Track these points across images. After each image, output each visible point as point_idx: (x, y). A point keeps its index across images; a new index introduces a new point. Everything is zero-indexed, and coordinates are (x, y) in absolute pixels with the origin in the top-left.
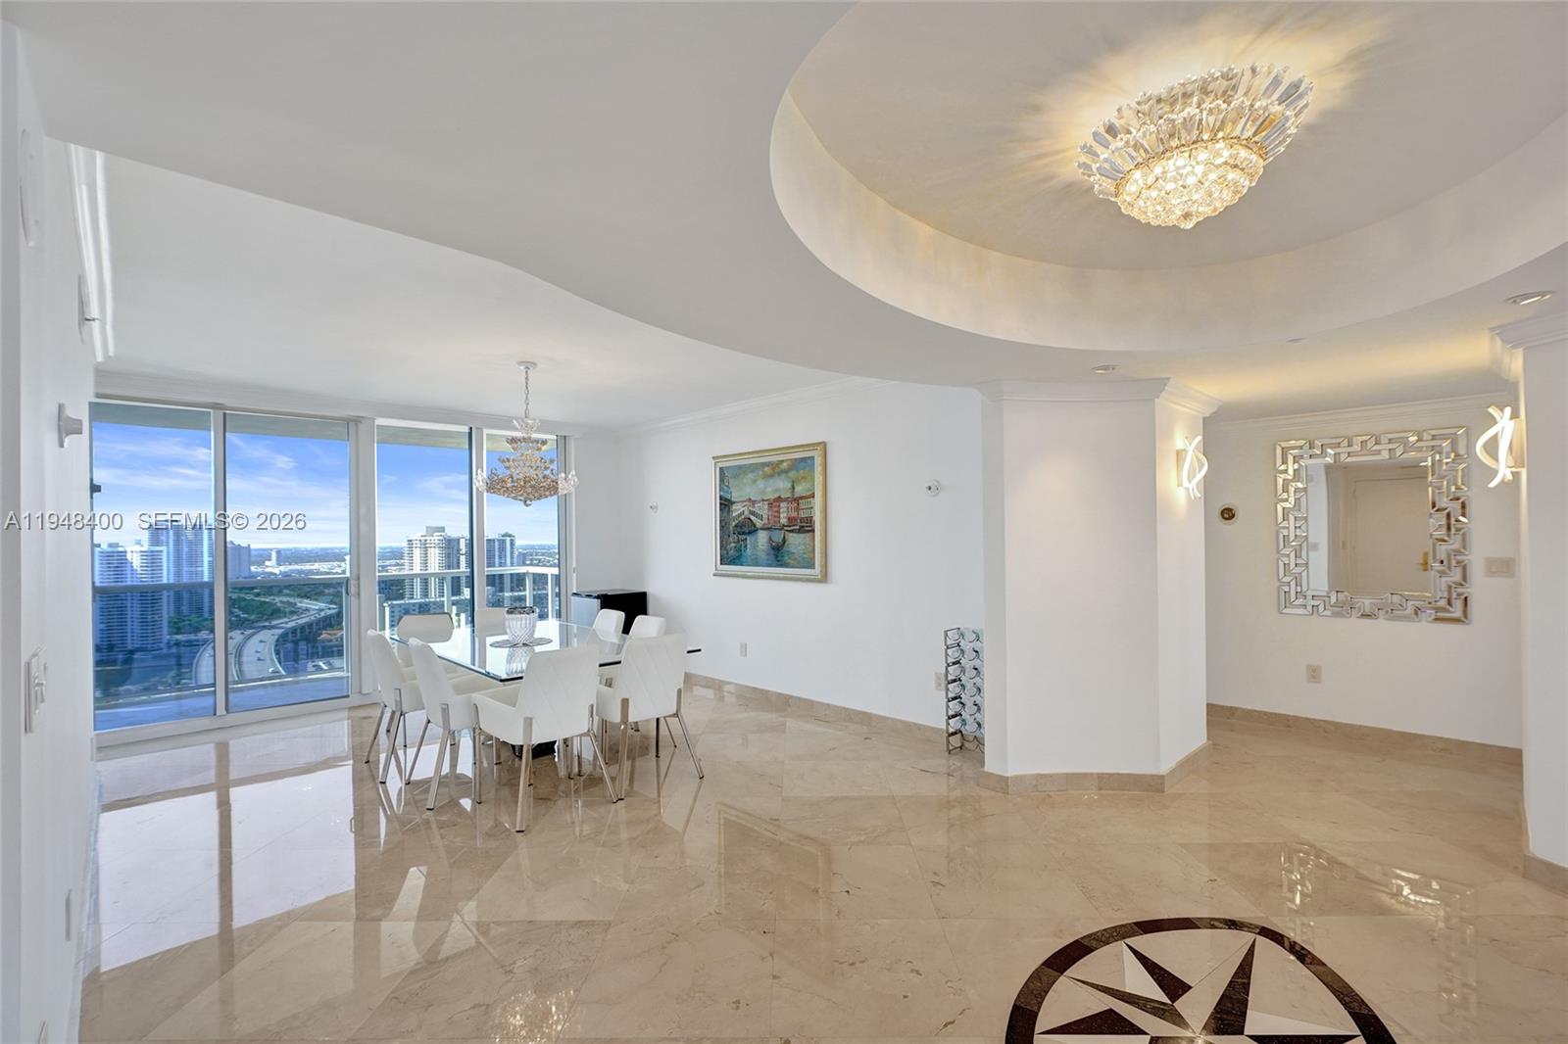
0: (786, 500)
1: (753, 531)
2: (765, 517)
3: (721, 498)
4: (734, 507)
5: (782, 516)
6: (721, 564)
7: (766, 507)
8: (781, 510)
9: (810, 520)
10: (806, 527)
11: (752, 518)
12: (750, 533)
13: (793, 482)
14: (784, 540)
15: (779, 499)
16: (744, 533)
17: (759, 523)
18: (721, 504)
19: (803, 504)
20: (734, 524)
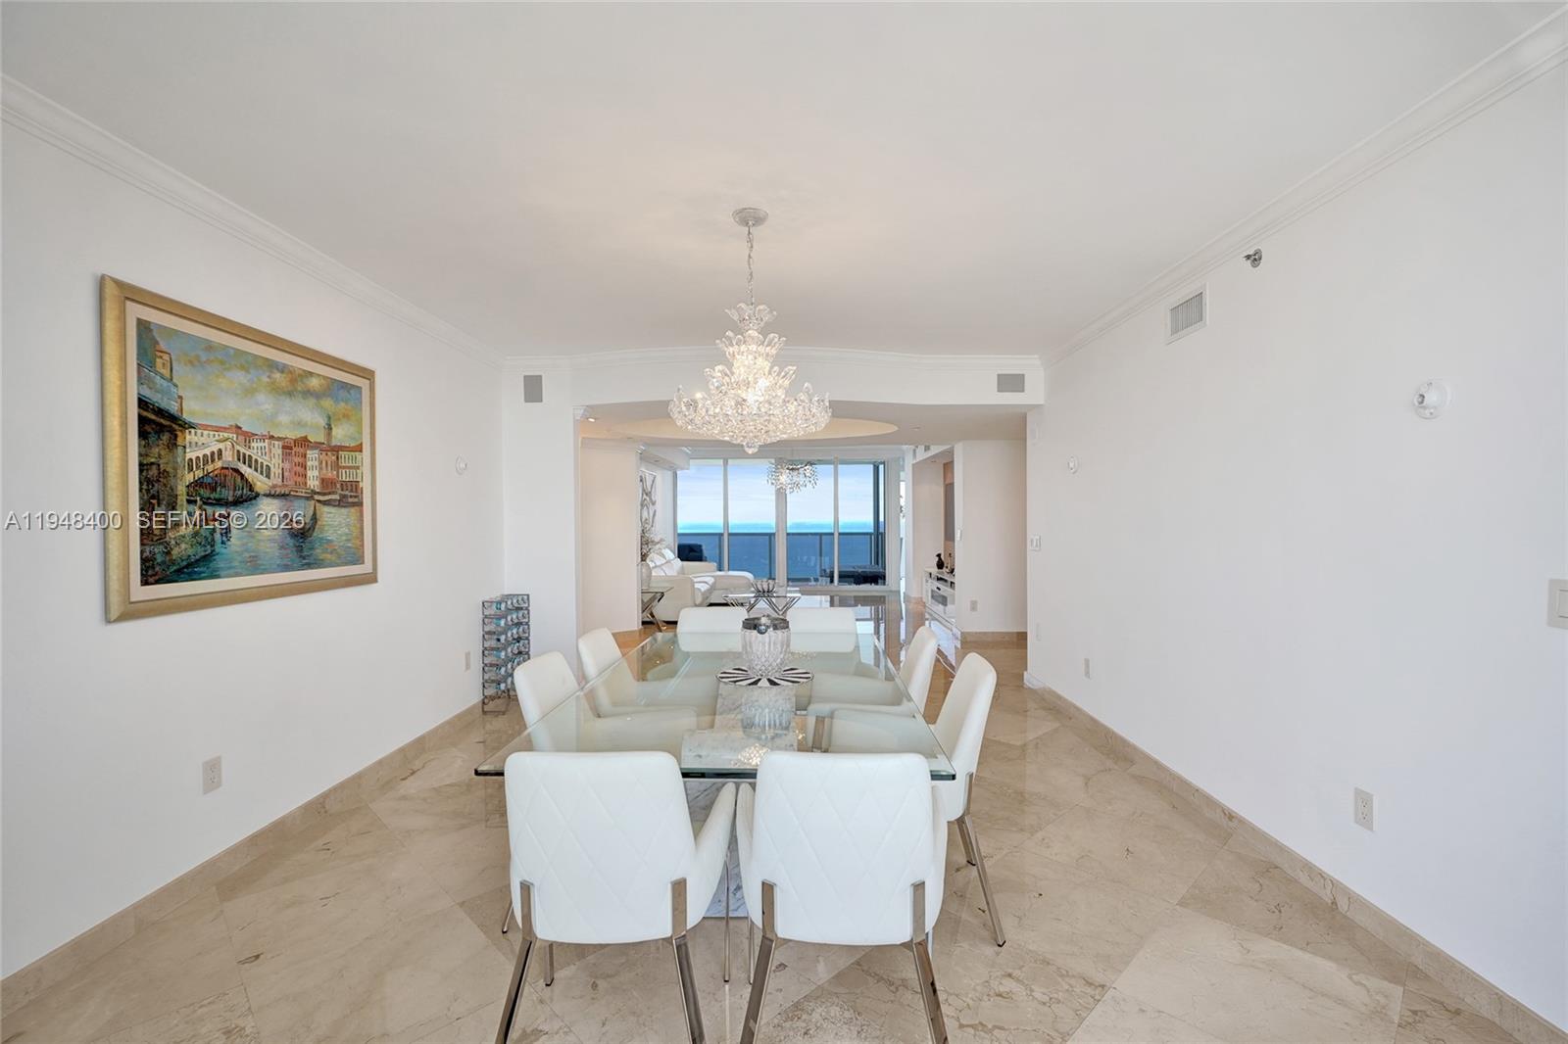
0: (317, 445)
1: (246, 497)
2: (276, 471)
3: (142, 403)
4: (190, 437)
5: (309, 473)
6: (145, 582)
7: (278, 451)
8: (309, 464)
9: (354, 487)
10: (349, 496)
11: (244, 469)
12: (237, 502)
13: (329, 418)
14: (314, 518)
15: (304, 442)
16: (219, 502)
17: (261, 483)
18: (142, 420)
19: (346, 458)
20: (189, 478)
